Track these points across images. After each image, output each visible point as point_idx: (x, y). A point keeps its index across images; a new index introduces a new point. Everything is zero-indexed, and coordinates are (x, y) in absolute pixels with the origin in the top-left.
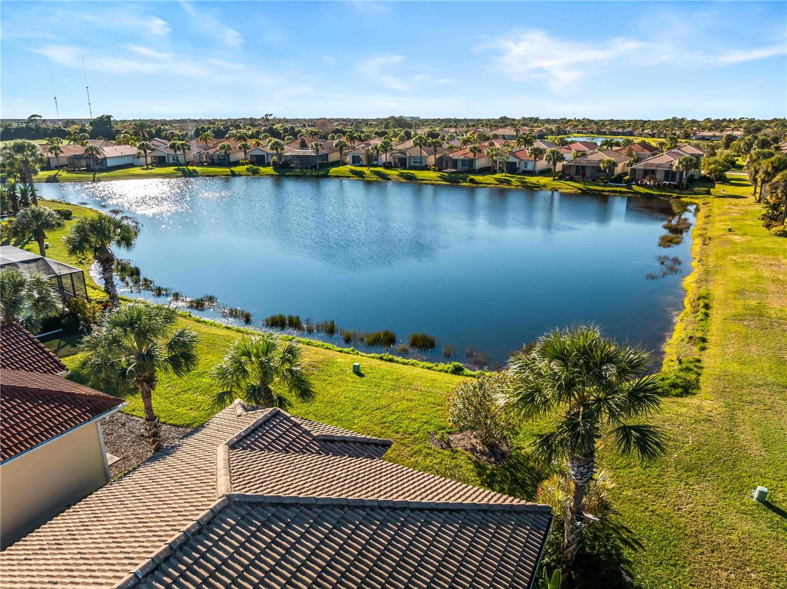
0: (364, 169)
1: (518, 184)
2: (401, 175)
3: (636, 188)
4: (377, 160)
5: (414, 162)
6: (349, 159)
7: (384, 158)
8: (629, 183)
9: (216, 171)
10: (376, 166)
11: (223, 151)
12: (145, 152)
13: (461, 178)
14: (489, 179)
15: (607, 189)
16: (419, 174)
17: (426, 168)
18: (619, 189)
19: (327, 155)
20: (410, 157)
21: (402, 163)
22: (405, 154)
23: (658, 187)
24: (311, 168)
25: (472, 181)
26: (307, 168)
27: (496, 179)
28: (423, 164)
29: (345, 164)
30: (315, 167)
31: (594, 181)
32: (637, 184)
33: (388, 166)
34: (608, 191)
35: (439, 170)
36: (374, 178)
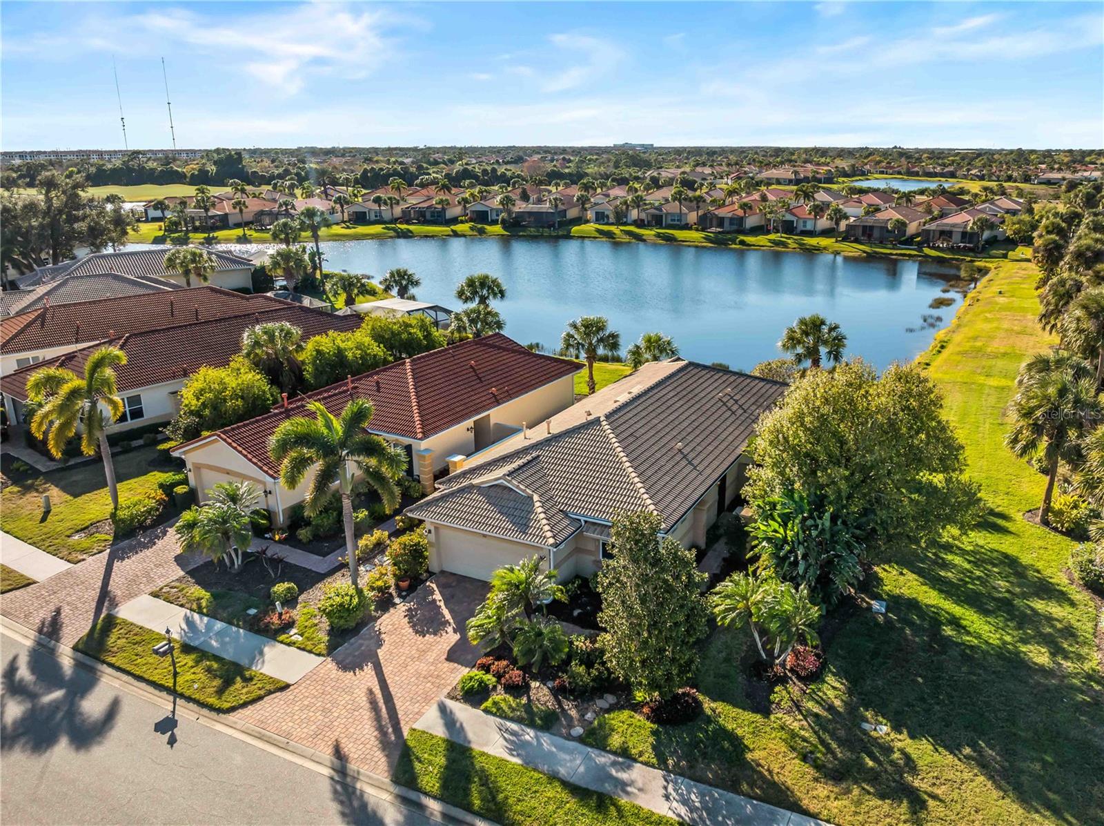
0: (613, 228)
1: (796, 246)
2: (658, 235)
3: (927, 251)
4: (626, 217)
5: (673, 220)
6: (590, 215)
7: (634, 214)
8: (920, 246)
9: (434, 231)
10: (625, 224)
11: (440, 206)
12: (342, 206)
13: (730, 239)
14: (762, 240)
15: (895, 252)
16: (680, 234)
17: (687, 227)
18: (908, 252)
19: (565, 211)
20: (667, 214)
21: (657, 221)
22: (661, 210)
23: (952, 250)
24: (549, 227)
25: (742, 243)
26: (543, 227)
27: (770, 241)
28: (683, 223)
29: (587, 222)
30: (553, 225)
31: (882, 242)
32: (929, 247)
33: (640, 223)
34: (896, 254)
35: (703, 230)
36: (626, 239)
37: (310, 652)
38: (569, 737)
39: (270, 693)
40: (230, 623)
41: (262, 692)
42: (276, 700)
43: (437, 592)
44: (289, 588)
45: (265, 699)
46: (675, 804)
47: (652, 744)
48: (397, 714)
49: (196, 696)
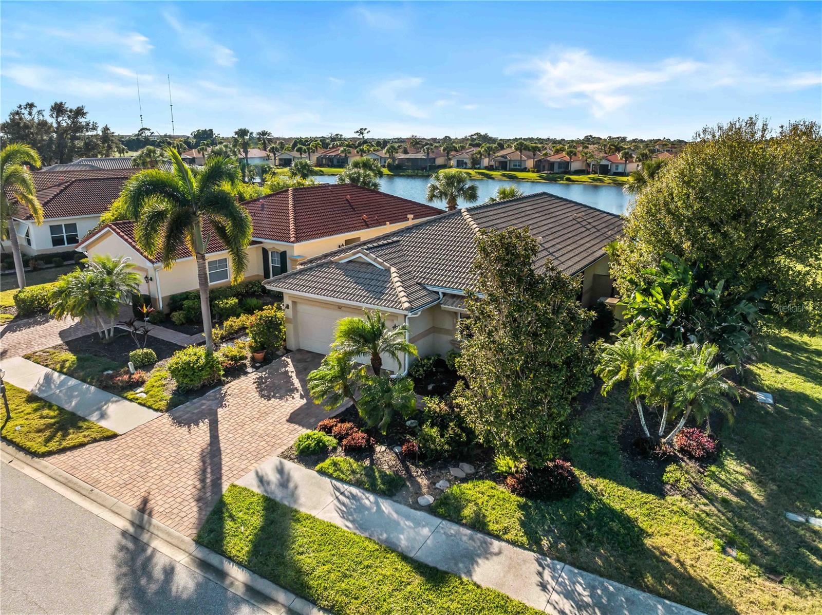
0: (470, 171)
1: (611, 181)
2: (504, 175)
4: (480, 164)
5: (514, 165)
6: (453, 162)
7: (486, 162)
10: (479, 169)
11: (343, 155)
12: (275, 154)
13: (558, 178)
14: (584, 178)
16: (520, 175)
17: (525, 170)
19: (434, 159)
20: (510, 161)
21: (503, 166)
22: (506, 158)
24: (422, 169)
25: (569, 179)
26: (418, 170)
27: (590, 178)
28: (523, 167)
29: (451, 167)
30: (425, 168)
33: (490, 168)
35: (538, 172)
36: (480, 177)
37: (150, 407)
38: (416, 506)
39: (95, 441)
40: (84, 380)
41: (86, 440)
42: (98, 448)
43: (291, 365)
44: (146, 353)
45: (87, 447)
46: (555, 597)
47: (520, 519)
48: (221, 469)
49: (17, 440)
